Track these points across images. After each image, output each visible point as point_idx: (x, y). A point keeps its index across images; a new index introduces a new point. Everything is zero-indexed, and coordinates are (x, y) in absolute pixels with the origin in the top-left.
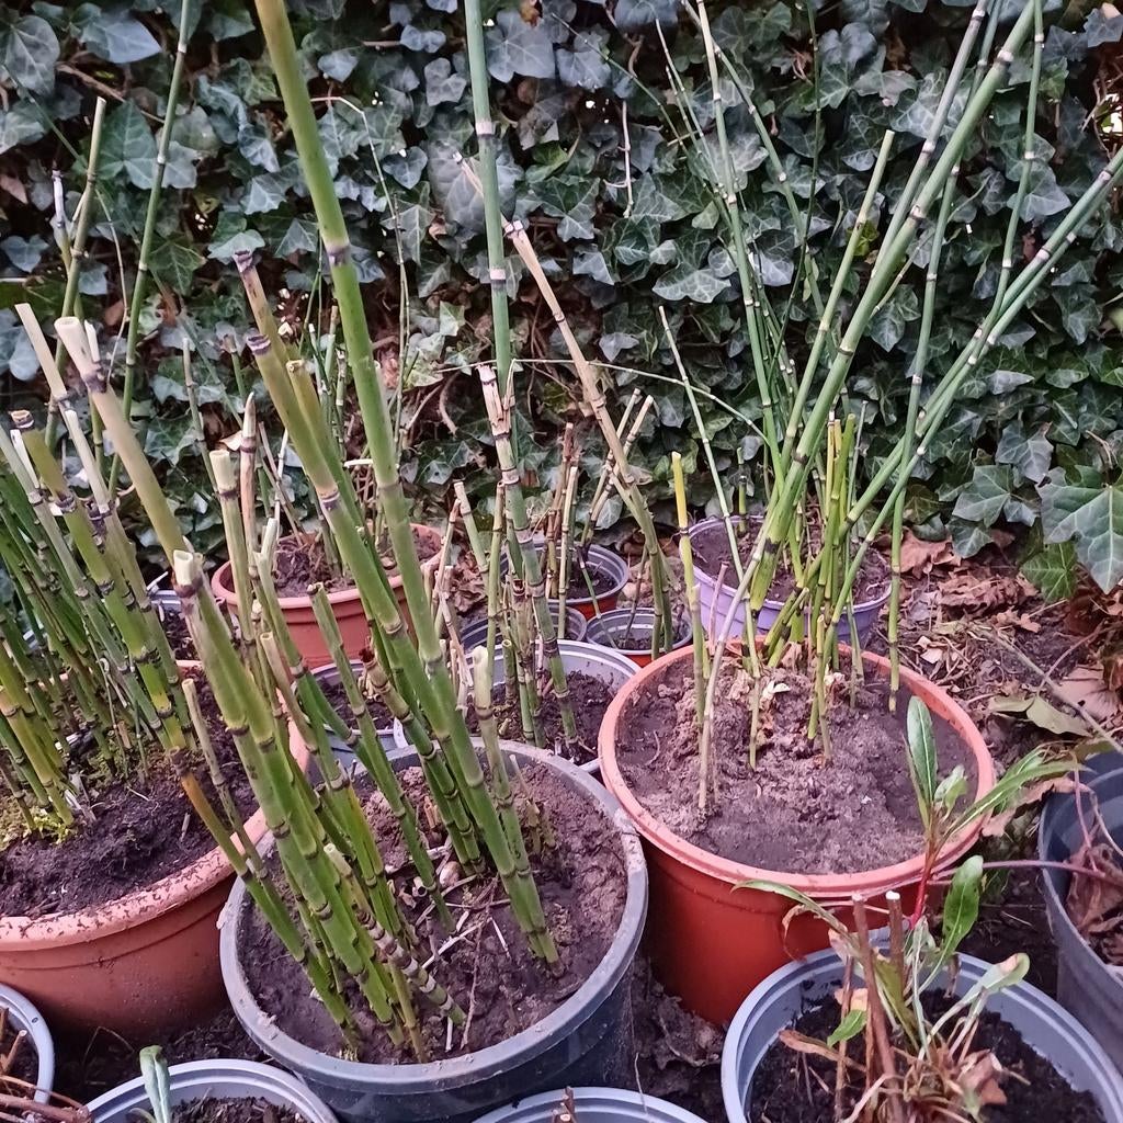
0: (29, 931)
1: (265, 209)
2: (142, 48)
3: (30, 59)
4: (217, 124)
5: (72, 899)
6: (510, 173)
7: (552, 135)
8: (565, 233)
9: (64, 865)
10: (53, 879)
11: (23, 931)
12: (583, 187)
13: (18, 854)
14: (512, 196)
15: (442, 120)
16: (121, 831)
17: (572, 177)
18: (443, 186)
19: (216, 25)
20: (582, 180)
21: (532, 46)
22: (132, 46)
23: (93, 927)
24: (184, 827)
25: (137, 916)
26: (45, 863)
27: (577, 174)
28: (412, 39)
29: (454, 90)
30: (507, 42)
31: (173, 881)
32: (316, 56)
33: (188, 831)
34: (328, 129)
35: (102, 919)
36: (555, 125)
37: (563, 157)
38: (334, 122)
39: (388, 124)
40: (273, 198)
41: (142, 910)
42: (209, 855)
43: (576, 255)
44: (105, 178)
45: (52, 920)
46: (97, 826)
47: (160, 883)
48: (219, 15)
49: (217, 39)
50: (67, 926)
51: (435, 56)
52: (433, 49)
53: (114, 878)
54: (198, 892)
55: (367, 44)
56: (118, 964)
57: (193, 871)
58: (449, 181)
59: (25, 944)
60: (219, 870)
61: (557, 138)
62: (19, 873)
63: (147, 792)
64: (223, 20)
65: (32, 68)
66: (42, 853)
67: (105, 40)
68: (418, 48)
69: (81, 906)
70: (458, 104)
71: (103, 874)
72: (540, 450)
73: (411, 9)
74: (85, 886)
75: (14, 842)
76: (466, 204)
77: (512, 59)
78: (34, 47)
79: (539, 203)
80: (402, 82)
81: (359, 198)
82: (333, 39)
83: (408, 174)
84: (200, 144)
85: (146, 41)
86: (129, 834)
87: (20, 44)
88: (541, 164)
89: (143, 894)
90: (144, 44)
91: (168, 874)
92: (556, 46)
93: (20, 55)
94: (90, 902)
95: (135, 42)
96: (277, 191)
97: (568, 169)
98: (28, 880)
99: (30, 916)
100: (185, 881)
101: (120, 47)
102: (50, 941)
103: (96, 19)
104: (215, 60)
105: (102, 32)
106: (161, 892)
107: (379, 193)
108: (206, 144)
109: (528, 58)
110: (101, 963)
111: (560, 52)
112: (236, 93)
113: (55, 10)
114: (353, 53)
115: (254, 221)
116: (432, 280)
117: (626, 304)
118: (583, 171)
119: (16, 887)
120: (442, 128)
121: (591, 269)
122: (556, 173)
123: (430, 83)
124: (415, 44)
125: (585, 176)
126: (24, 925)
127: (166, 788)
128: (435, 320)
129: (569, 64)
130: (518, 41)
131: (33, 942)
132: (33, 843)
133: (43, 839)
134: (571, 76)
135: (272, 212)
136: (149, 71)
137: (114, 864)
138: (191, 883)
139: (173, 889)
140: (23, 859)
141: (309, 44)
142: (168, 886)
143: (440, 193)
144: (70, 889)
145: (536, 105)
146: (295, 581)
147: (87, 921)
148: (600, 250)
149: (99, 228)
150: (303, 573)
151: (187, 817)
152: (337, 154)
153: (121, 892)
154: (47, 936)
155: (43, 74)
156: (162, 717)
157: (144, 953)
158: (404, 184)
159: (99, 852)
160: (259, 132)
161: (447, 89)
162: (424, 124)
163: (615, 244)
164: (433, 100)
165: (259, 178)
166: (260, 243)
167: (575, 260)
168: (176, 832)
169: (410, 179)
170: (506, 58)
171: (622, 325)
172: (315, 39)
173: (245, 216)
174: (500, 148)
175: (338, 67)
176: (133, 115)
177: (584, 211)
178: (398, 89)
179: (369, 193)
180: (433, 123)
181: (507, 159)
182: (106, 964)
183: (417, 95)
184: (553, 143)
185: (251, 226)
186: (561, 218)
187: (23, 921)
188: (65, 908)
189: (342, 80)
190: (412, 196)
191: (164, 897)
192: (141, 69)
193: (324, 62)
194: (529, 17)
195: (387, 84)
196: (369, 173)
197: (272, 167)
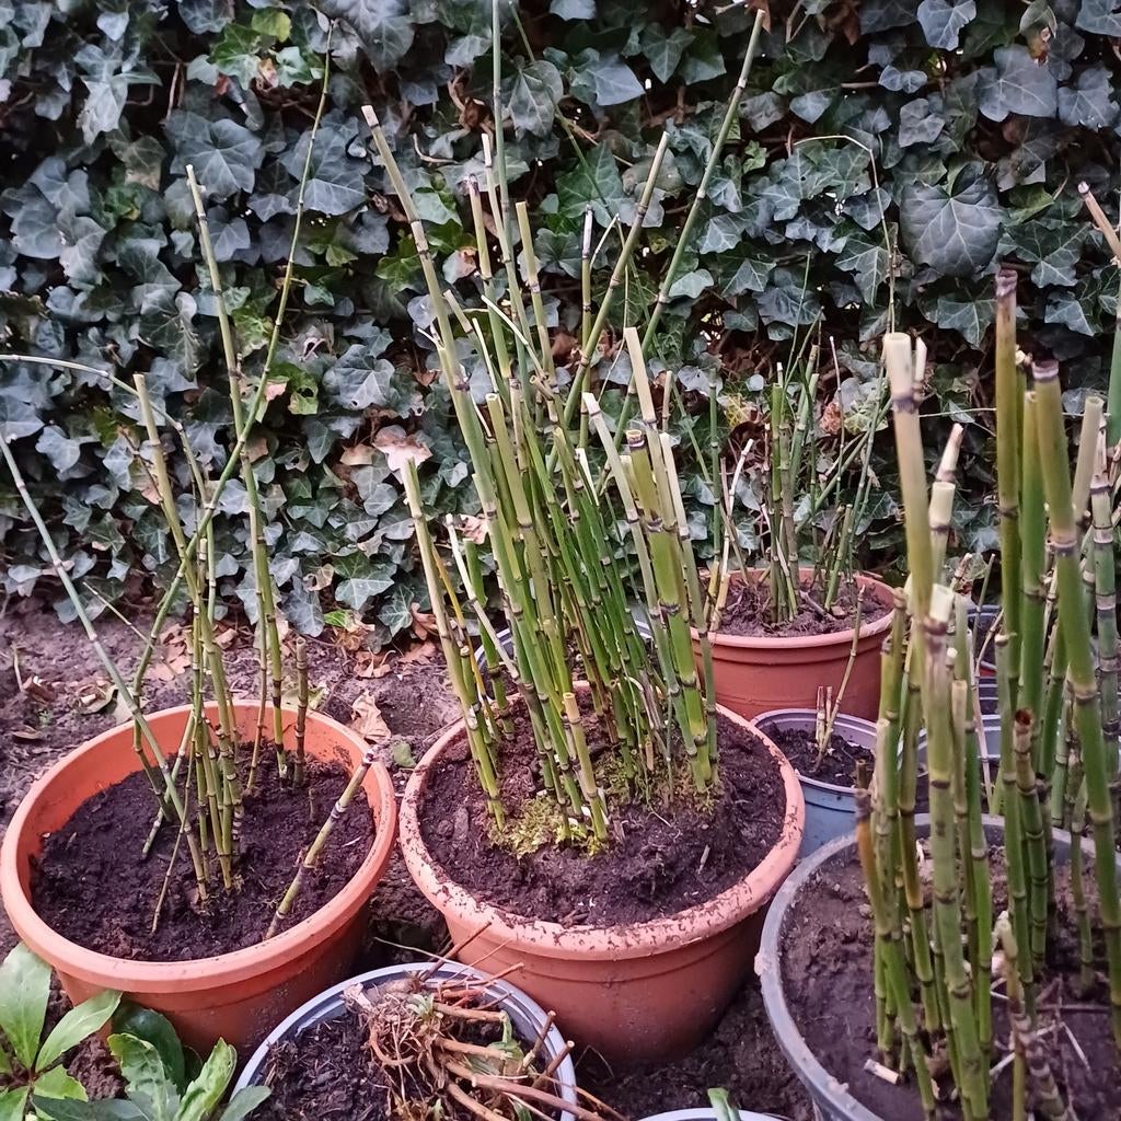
0: (562, 939)
1: (720, 249)
2: (627, 91)
3: (533, 102)
4: (683, 167)
5: (601, 915)
6: (994, 214)
7: (1038, 176)
8: (1040, 279)
9: (593, 878)
10: (582, 891)
11: (557, 938)
12: (1068, 232)
13: (545, 858)
14: (994, 238)
15: (911, 161)
16: (652, 853)
17: (1054, 221)
18: (916, 228)
19: (690, 69)
20: (1064, 223)
21: (1033, 83)
22: (620, 90)
23: (622, 946)
24: (703, 860)
25: (664, 945)
26: (574, 873)
27: (1059, 218)
28: (891, 80)
29: (929, 131)
30: (1001, 81)
31: (697, 913)
32: (789, 97)
33: (705, 865)
34: (792, 170)
35: (631, 941)
36: (1043, 166)
37: (1045, 200)
38: (799, 164)
39: (853, 165)
40: (727, 238)
41: (669, 938)
42: (728, 893)
43: (1050, 303)
44: (570, 216)
45: (584, 932)
46: (628, 843)
47: (684, 913)
48: (692, 60)
49: (688, 83)
50: (596, 941)
51: (913, 97)
52: (912, 89)
53: (641, 900)
54: (721, 929)
55: (845, 85)
56: (624, 987)
57: (715, 907)
58: (923, 222)
59: (559, 951)
60: (738, 911)
61: (1044, 180)
62: (544, 877)
63: (670, 817)
64: (696, 65)
65: (533, 110)
66: (571, 863)
67: (594, 84)
68: (897, 88)
69: (611, 923)
70: (931, 145)
71: (631, 894)
72: (968, 509)
73: (893, 50)
74: (613, 904)
75: (542, 847)
76: (940, 246)
77: (1008, 98)
78: (537, 90)
79: (1014, 247)
80: (872, 123)
81: (815, 239)
82: (808, 79)
83: (868, 215)
84: (663, 185)
85: (632, 84)
86: (658, 857)
87: (525, 86)
88: (1017, 207)
89: (669, 922)
90: (628, 87)
91: (690, 906)
92: (1060, 84)
93: (524, 97)
94: (618, 920)
95: (621, 86)
96: (734, 232)
97: (1049, 212)
98: (554, 887)
99: (563, 924)
100: (708, 917)
101: (606, 91)
102: (580, 953)
103: (594, 63)
104: (680, 103)
105: (592, 76)
106: (686, 923)
107: (836, 235)
108: (669, 185)
109: (1027, 96)
110: (611, 983)
111: (1061, 90)
112: (706, 135)
113: (561, 55)
114: (827, 94)
115: (707, 261)
116: (877, 323)
117: (1099, 358)
118: (1067, 214)
119: (542, 891)
120: (909, 170)
121: (1066, 318)
122: (1038, 216)
123: (905, 123)
124: (893, 83)
125: (1070, 220)
126: (558, 932)
127: (688, 816)
128: (873, 365)
129: (1071, 102)
130: (1015, 80)
131: (566, 952)
132: (562, 850)
133: (573, 848)
134: (1073, 115)
135: (728, 251)
136: (624, 114)
137: (643, 886)
138: (714, 919)
139: (696, 922)
140: (552, 865)
141: (781, 86)
142: (692, 917)
143: (912, 235)
144: (599, 903)
145: (1023, 145)
146: (740, 620)
147: (617, 940)
148: (1077, 298)
149: (562, 264)
150: (750, 612)
151: (707, 850)
152: (798, 196)
153: (648, 916)
154: (579, 948)
155: (544, 115)
156: (698, 744)
157: (651, 981)
158: (863, 226)
159: (629, 872)
160: (726, 173)
161: (922, 129)
162: (890, 165)
163: (1101, 293)
164: (905, 141)
165: (716, 219)
166: (710, 282)
167: (1048, 308)
168: (695, 863)
169: (871, 219)
170: (1001, 97)
171: (1089, 379)
172: (790, 82)
173: (699, 255)
174: (986, 188)
175: (810, 108)
176: (604, 156)
177: (1066, 257)
178: (867, 130)
179: (827, 234)
180: (901, 165)
181: (992, 199)
182: (615, 986)
183: (889, 135)
184: (1038, 185)
185: (702, 266)
186: (1034, 264)
187: (556, 928)
188: (594, 923)
189: (812, 121)
190: (874, 237)
191: (689, 929)
192: (615, 113)
193: (794, 105)
194: (1038, 53)
195: (856, 125)
196: (828, 214)
197: (733, 208)
